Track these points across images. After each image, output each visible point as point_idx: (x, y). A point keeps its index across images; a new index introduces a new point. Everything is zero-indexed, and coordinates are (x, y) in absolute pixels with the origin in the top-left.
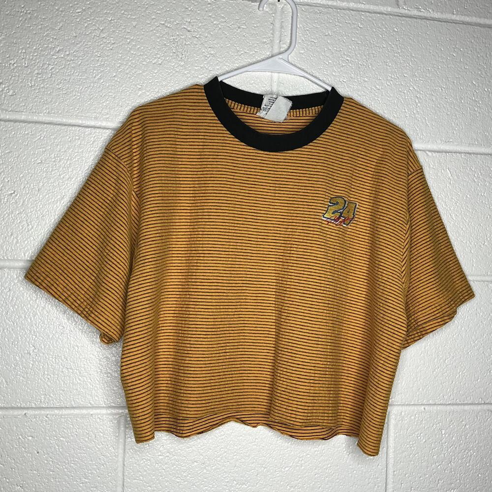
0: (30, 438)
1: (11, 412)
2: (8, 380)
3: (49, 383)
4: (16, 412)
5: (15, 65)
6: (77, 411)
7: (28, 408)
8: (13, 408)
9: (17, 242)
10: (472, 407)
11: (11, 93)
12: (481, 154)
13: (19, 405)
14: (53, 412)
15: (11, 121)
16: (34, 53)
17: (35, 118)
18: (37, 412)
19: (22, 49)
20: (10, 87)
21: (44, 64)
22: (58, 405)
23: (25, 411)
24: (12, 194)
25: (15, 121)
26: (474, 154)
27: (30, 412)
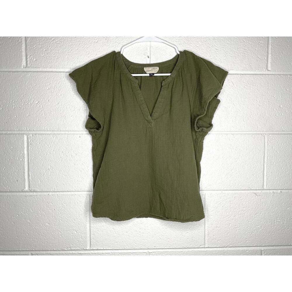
0: (51, 204)
1: (43, 193)
2: (41, 181)
3: (58, 182)
4: (45, 193)
5: (36, 47)
6: (69, 193)
7: (49, 192)
8: (43, 192)
9: (41, 123)
10: (245, 191)
11: (34, 60)
12: (248, 74)
13: (46, 190)
14: (60, 193)
15: (35, 72)
16: (43, 41)
17: (45, 70)
18: (54, 193)
19: (38, 40)
20: (34, 57)
21: (47, 46)
22: (61, 190)
23: (49, 193)
24: (37, 103)
25: (37, 72)
26: (244, 74)
27: (50, 194)
